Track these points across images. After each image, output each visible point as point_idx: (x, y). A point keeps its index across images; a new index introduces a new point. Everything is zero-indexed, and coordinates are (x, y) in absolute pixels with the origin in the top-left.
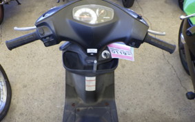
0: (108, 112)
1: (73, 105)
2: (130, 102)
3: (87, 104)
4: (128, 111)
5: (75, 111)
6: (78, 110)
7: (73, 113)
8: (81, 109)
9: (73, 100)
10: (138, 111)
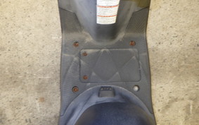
0: (134, 57)
1: (76, 44)
2: (165, 33)
3: (99, 44)
4: (160, 47)
5: (80, 56)
6: (85, 54)
7: (76, 59)
8: (89, 51)
9: (75, 36)
10: (176, 46)
